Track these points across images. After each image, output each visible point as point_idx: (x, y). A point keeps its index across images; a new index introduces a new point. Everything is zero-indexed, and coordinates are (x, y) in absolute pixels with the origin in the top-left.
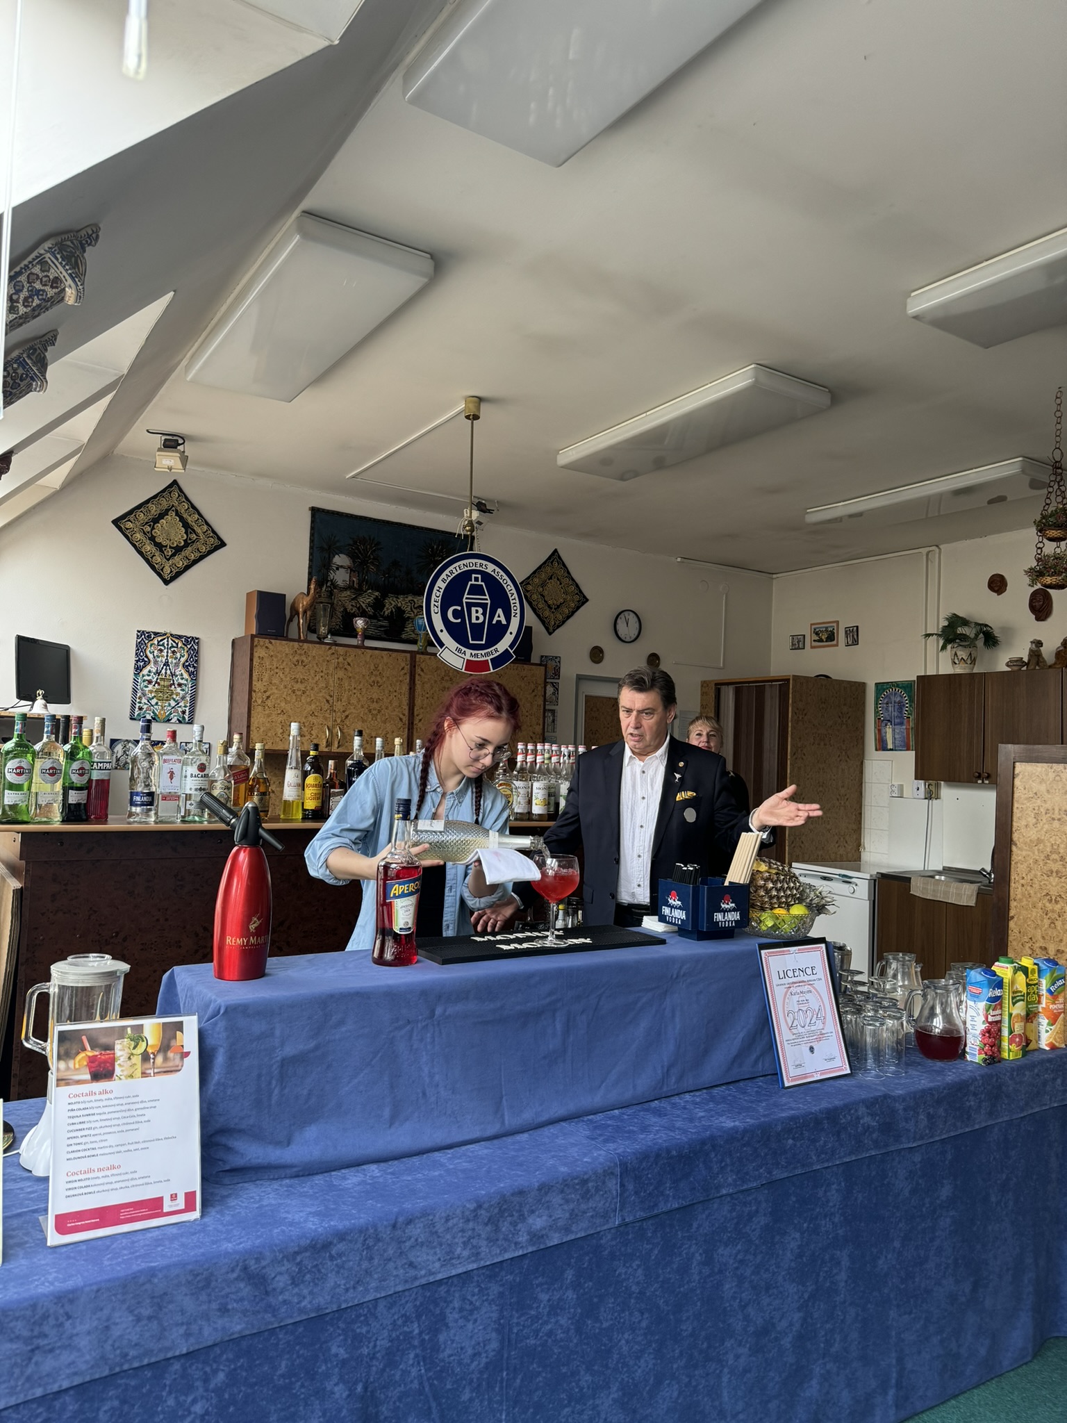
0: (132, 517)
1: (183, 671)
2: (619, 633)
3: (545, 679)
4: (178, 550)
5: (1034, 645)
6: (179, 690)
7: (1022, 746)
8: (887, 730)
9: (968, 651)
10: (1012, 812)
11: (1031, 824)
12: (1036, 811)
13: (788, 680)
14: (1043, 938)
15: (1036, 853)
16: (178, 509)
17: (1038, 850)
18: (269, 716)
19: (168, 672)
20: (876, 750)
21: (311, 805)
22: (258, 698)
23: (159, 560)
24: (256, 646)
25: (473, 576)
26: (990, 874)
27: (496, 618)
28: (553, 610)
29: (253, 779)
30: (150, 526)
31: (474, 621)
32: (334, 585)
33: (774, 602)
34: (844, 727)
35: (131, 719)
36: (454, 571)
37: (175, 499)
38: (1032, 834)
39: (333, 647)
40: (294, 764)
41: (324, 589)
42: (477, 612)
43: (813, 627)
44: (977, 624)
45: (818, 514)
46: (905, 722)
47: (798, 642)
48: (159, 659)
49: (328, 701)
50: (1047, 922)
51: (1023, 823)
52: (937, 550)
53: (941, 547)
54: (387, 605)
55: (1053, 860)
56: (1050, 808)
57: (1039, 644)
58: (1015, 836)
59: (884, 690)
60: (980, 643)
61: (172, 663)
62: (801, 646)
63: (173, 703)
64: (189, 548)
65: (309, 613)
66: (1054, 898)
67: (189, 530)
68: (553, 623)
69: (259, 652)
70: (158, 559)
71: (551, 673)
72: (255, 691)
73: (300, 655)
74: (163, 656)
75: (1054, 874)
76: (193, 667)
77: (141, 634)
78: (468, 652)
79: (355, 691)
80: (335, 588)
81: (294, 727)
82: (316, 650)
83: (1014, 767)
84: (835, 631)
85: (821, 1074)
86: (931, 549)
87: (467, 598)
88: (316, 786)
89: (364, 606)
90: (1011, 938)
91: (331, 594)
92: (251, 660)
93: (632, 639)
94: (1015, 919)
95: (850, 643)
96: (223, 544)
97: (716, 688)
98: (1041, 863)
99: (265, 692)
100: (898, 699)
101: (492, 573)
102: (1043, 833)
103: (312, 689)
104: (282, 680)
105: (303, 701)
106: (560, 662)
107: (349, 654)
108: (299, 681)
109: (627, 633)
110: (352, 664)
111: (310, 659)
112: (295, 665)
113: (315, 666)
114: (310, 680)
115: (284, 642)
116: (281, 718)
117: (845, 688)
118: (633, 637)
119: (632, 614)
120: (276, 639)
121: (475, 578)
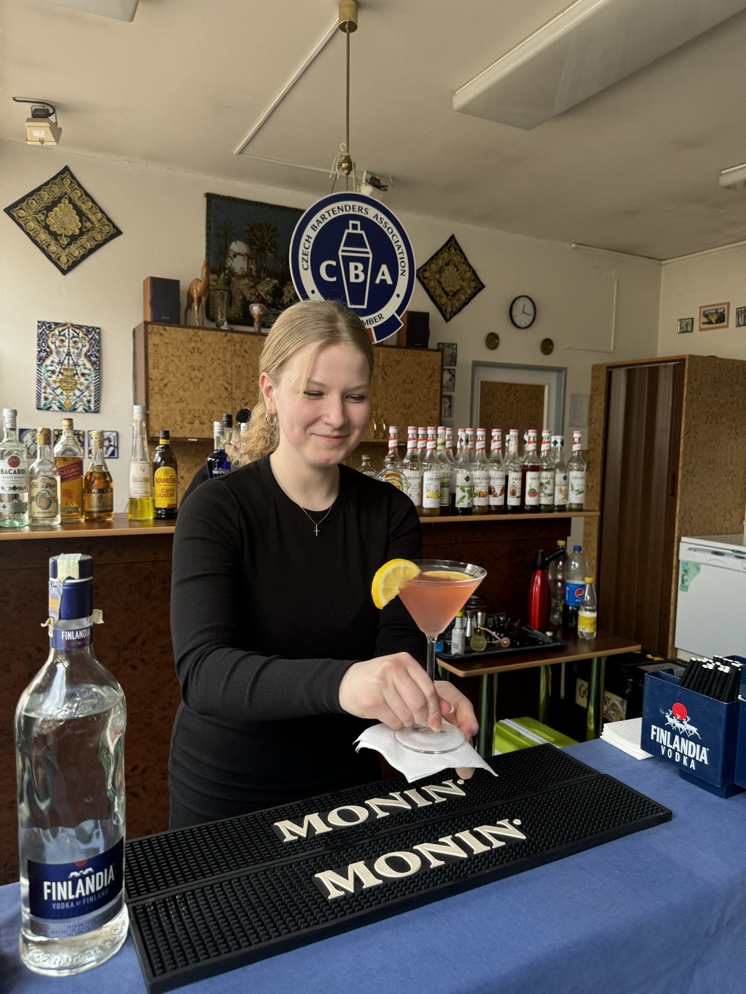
0: (24, 205)
1: (86, 361)
2: (515, 319)
3: (442, 365)
4: (73, 239)
6: (82, 379)
13: (684, 360)
16: (71, 196)
18: (167, 403)
19: (71, 362)
21: (163, 503)
22: (155, 386)
23: (55, 249)
24: (150, 333)
25: (351, 222)
27: (380, 277)
28: (450, 297)
30: (43, 214)
31: (352, 279)
32: (232, 272)
33: (662, 289)
34: (735, 405)
35: (38, 409)
36: (327, 215)
37: (67, 186)
39: (229, 334)
41: (222, 276)
43: (703, 310)
47: (687, 325)
48: (61, 350)
49: (226, 389)
54: (286, 293)
61: (74, 353)
62: (689, 328)
63: (78, 393)
64: (85, 237)
65: (204, 300)
67: (84, 218)
68: (449, 310)
69: (154, 339)
70: (53, 248)
71: (447, 360)
72: (152, 379)
73: (196, 342)
74: (64, 346)
76: (96, 358)
77: (41, 324)
79: (253, 379)
80: (234, 277)
82: (211, 337)
84: (726, 313)
87: (343, 251)
88: (166, 480)
89: (262, 294)
91: (228, 282)
93: (527, 326)
95: (741, 323)
96: (118, 233)
97: (607, 372)
99: (162, 380)
101: (374, 220)
103: (210, 376)
104: (178, 368)
105: (201, 389)
106: (456, 349)
107: (245, 341)
108: (196, 368)
109: (522, 319)
110: (248, 351)
111: (206, 346)
112: (191, 353)
113: (212, 353)
114: (207, 368)
115: (178, 329)
116: (180, 406)
117: (738, 367)
118: (528, 323)
119: (527, 300)
120: (170, 326)
121: (353, 225)
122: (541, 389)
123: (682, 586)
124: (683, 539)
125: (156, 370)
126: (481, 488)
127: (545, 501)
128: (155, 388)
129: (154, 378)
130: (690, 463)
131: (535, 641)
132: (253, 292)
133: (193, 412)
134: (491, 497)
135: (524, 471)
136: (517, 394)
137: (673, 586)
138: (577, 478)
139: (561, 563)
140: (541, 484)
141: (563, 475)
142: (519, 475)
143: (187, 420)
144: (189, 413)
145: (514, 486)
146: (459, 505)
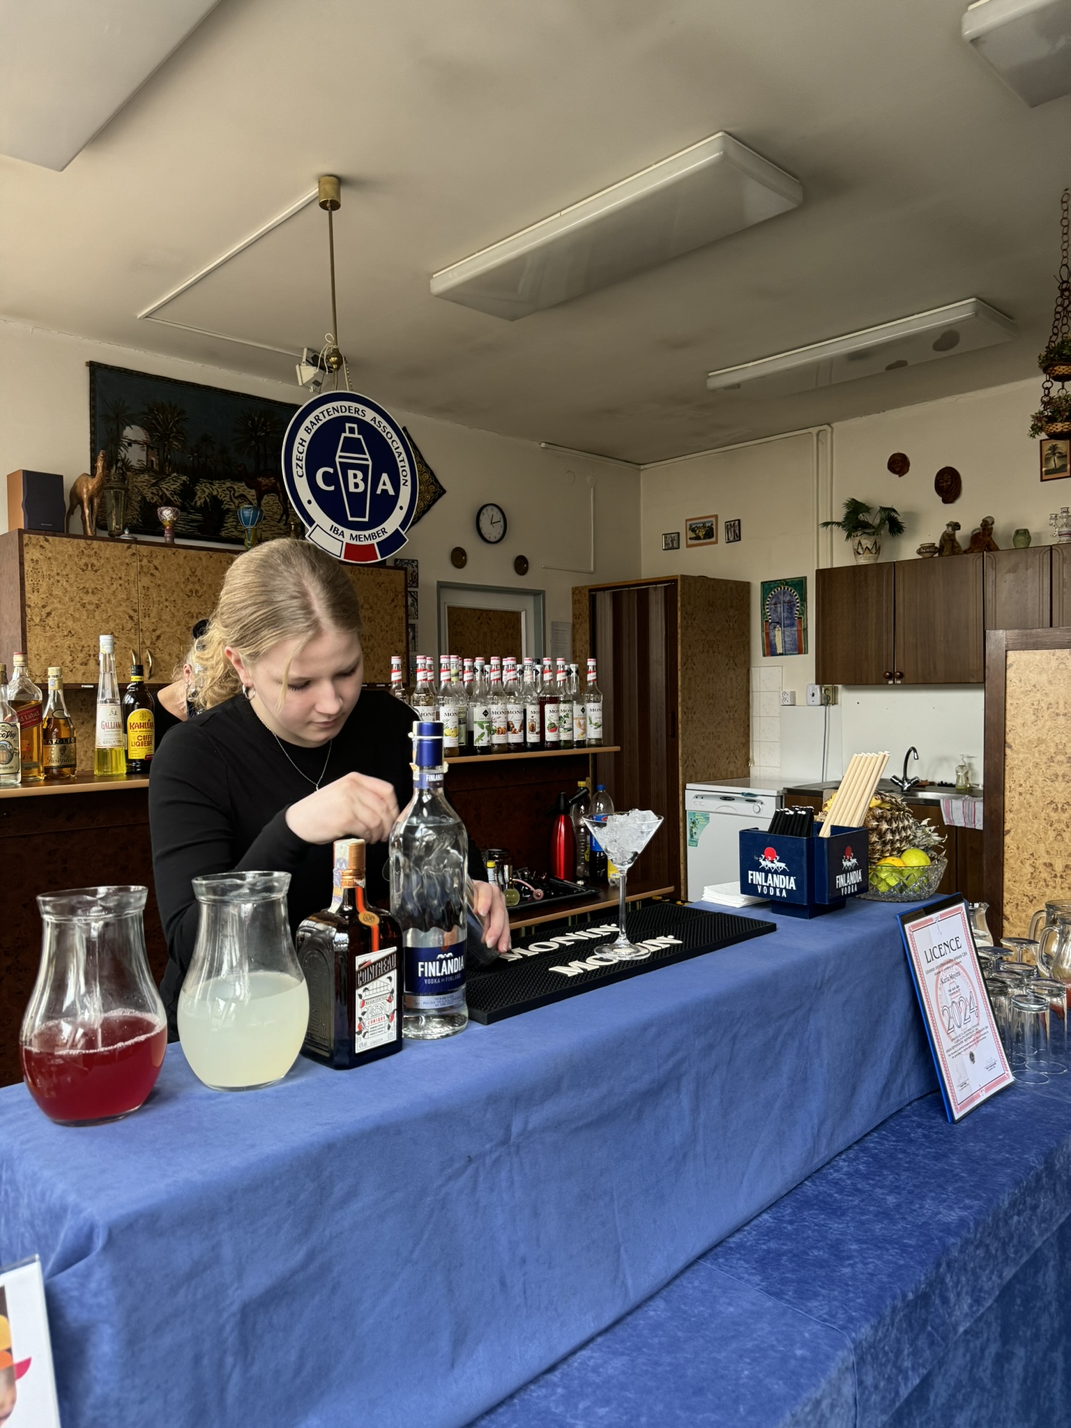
2: (483, 531)
3: (406, 587)
5: (950, 528)
7: (1016, 631)
8: (776, 632)
9: (873, 538)
10: (1005, 710)
11: (1029, 723)
12: (1036, 707)
13: (676, 581)
14: (1048, 853)
15: (1037, 755)
17: (1039, 751)
18: (51, 638)
20: (764, 655)
21: (138, 753)
22: (34, 615)
24: (27, 545)
25: (348, 425)
26: (903, 782)
27: (381, 487)
29: (49, 721)
31: (352, 489)
32: (126, 465)
33: (642, 498)
34: (731, 631)
36: (321, 417)
38: (1032, 733)
39: (133, 546)
40: (109, 696)
41: (113, 471)
42: (355, 476)
43: (689, 523)
44: (883, 509)
45: (724, 378)
46: (796, 623)
47: (672, 541)
49: (131, 617)
50: (1052, 834)
51: (1019, 721)
52: (830, 429)
53: (833, 425)
54: (199, 494)
55: (1058, 762)
56: (1053, 702)
57: (956, 526)
58: (1009, 738)
59: (771, 589)
60: (885, 531)
65: (96, 502)
66: (1060, 806)
69: (31, 554)
71: (409, 579)
72: (30, 606)
73: (89, 556)
75: (1060, 778)
78: (347, 532)
79: (167, 604)
80: (129, 471)
81: (105, 642)
82: (110, 550)
83: (1006, 656)
84: (714, 527)
85: (987, 1090)
86: (822, 428)
87: (340, 457)
88: (143, 726)
89: (168, 493)
90: (1006, 856)
91: (123, 478)
92: (22, 564)
93: (497, 539)
94: (1012, 833)
95: (731, 539)
97: (590, 595)
98: (1043, 767)
99: (44, 607)
100: (787, 599)
101: (372, 423)
102: (1045, 731)
103: (109, 601)
104: (66, 591)
105: (97, 618)
106: (417, 566)
107: (154, 555)
108: (90, 591)
109: (492, 532)
110: (160, 568)
111: (102, 561)
112: (83, 570)
113: (110, 570)
114: (105, 590)
115: (65, 539)
116: (69, 641)
117: (731, 589)
118: (498, 537)
119: (495, 509)
120: (55, 536)
121: (349, 427)
122: (516, 616)
123: (690, 840)
124: (689, 786)
125: (36, 593)
126: (499, 724)
127: (564, 736)
128: (34, 617)
129: (32, 605)
130: (690, 698)
131: (569, 890)
132: (154, 491)
133: (87, 649)
134: (510, 735)
135: (542, 703)
136: (490, 622)
137: (682, 841)
138: (594, 711)
139: (582, 807)
140: (560, 718)
141: (581, 707)
142: (536, 708)
143: (79, 661)
144: (81, 651)
145: (532, 721)
146: (479, 743)
